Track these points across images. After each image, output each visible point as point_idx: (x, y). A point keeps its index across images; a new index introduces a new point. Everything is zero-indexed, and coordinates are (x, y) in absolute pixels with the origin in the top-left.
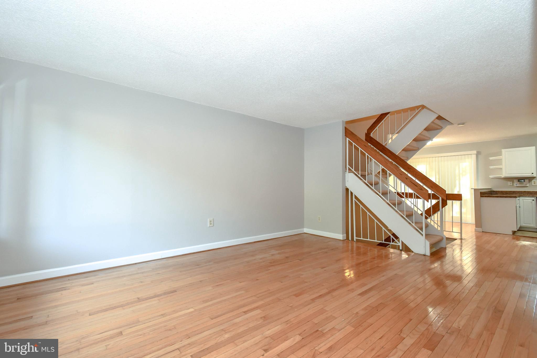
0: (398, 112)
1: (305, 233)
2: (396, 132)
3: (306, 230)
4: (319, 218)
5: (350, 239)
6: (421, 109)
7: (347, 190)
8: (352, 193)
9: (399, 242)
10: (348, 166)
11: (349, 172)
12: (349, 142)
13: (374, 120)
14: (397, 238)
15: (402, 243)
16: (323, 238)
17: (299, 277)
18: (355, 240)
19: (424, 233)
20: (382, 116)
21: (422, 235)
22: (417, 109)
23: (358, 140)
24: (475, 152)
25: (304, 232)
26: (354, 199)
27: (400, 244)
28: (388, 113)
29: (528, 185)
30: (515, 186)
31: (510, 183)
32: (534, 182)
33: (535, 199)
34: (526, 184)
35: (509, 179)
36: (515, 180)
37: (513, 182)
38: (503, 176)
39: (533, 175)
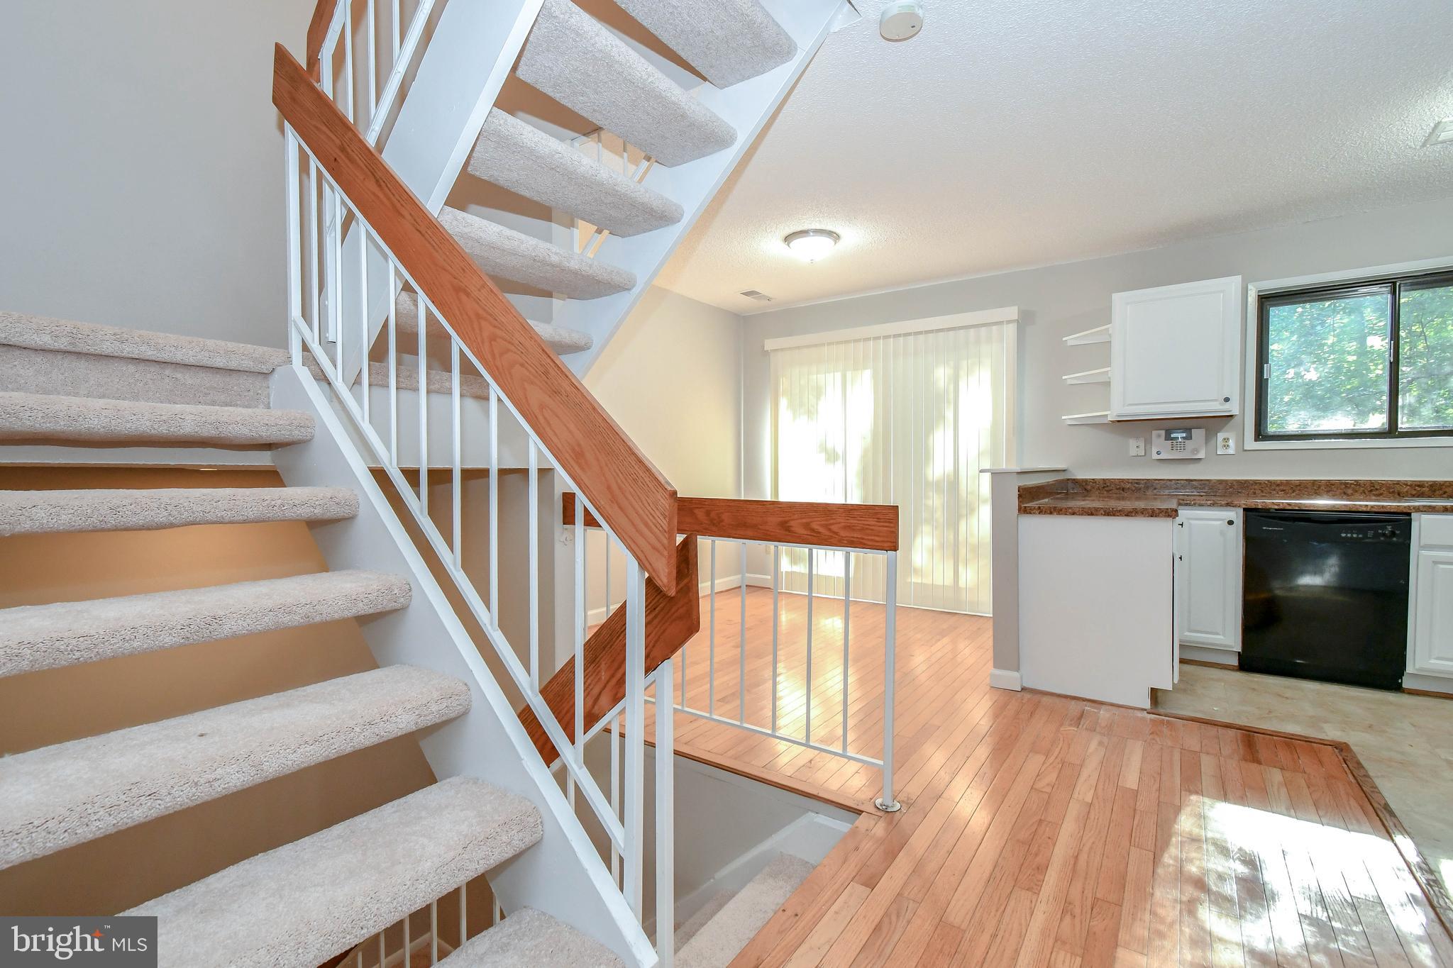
24: (1012, 312)
29: (1201, 455)
30: (1155, 456)
31: (1134, 446)
32: (1226, 440)
33: (1236, 515)
34: (1196, 451)
35: (1128, 426)
36: (1155, 433)
37: (1148, 442)
38: (1112, 415)
39: (1227, 406)
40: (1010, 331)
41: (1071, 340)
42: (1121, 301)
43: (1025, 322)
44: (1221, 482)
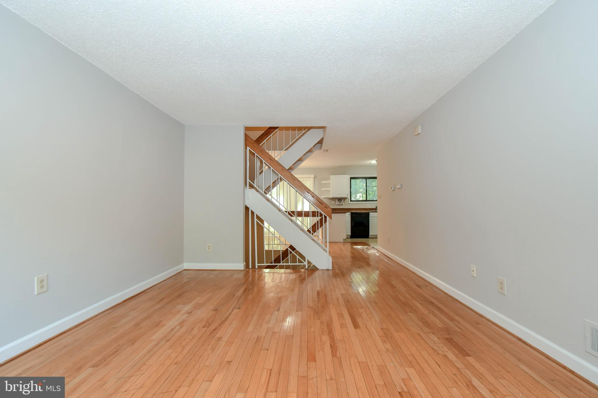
0: (287, 129)
1: (185, 270)
2: (284, 149)
3: (186, 266)
4: (209, 246)
5: (250, 267)
6: (307, 131)
7: (247, 208)
8: (253, 213)
9: (305, 261)
10: (248, 180)
11: (250, 188)
12: (250, 151)
13: (262, 132)
14: (303, 257)
15: (309, 262)
16: (217, 272)
17: (274, 332)
18: (257, 267)
19: (328, 249)
20: (271, 130)
21: (326, 251)
22: (304, 130)
23: (261, 151)
24: (313, 176)
25: (183, 269)
26: (256, 220)
27: (306, 263)
28: (277, 128)
29: (343, 204)
30: (336, 204)
31: (333, 202)
32: (346, 201)
33: (349, 213)
34: (342, 203)
35: (333, 199)
36: (336, 200)
37: (335, 201)
38: (331, 197)
39: (347, 196)
40: (312, 180)
41: (323, 182)
42: (332, 176)
43: (315, 177)
44: (346, 208)
